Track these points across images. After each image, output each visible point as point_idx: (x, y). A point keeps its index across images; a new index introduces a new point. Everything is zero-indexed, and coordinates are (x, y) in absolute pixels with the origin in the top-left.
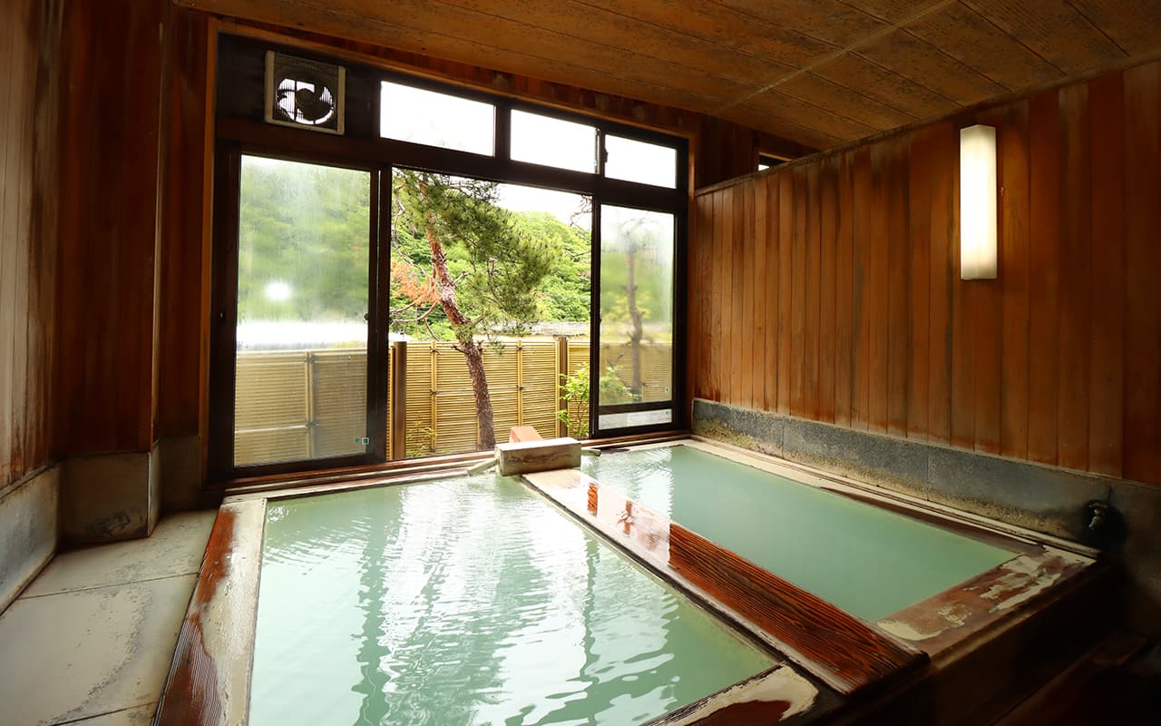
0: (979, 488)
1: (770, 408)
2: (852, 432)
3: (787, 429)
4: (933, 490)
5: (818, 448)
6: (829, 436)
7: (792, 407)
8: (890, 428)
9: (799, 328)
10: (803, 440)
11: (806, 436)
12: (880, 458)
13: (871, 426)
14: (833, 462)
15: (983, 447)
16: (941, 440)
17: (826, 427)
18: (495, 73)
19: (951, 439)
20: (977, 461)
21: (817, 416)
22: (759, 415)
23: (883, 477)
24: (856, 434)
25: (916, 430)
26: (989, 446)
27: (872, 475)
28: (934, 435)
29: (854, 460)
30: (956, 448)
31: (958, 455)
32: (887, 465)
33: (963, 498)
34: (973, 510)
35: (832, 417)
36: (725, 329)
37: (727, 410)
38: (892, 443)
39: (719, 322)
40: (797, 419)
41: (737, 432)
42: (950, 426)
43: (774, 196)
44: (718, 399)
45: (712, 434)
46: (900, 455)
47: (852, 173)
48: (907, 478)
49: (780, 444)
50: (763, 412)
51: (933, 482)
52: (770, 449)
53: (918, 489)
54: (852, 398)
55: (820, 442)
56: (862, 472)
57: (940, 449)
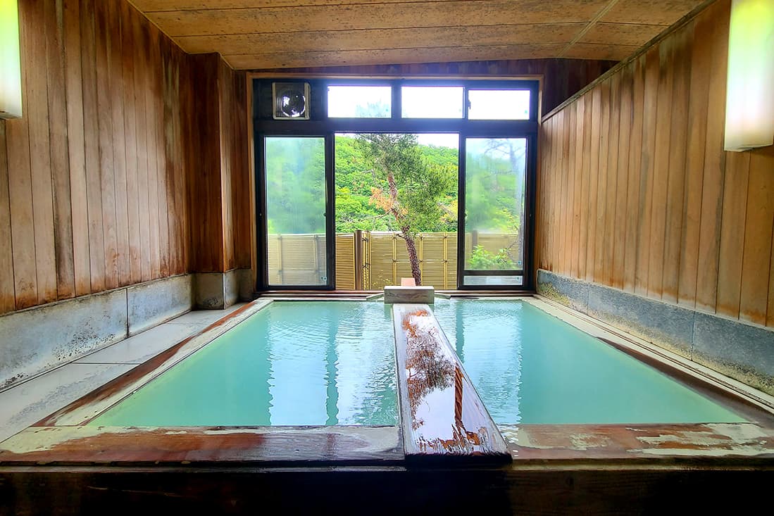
0: (741, 355)
1: (581, 277)
2: (634, 296)
3: (591, 292)
4: (697, 351)
5: (610, 308)
6: (618, 299)
7: (594, 275)
8: (665, 295)
9: (601, 214)
10: (600, 302)
11: (602, 299)
12: (654, 320)
13: (650, 292)
14: (620, 320)
15: (748, 316)
16: (708, 306)
17: (617, 291)
18: (388, 66)
19: (716, 307)
20: (740, 329)
21: (612, 282)
22: (573, 281)
23: (655, 336)
24: (637, 298)
25: (685, 297)
26: (755, 315)
27: (647, 333)
28: (701, 302)
29: (635, 320)
30: (721, 316)
31: (722, 323)
32: (659, 325)
33: (726, 362)
34: (734, 376)
35: (621, 284)
36: (557, 219)
37: (555, 277)
38: (663, 307)
39: (554, 214)
40: (598, 284)
41: (561, 294)
42: (716, 296)
43: (589, 110)
44: (551, 270)
45: (547, 294)
46: (670, 318)
47: (644, 72)
48: (675, 339)
49: (586, 304)
50: (577, 279)
51: (697, 344)
52: (580, 307)
53: (684, 349)
54: (636, 269)
55: (611, 303)
56: (640, 330)
57: (705, 315)
